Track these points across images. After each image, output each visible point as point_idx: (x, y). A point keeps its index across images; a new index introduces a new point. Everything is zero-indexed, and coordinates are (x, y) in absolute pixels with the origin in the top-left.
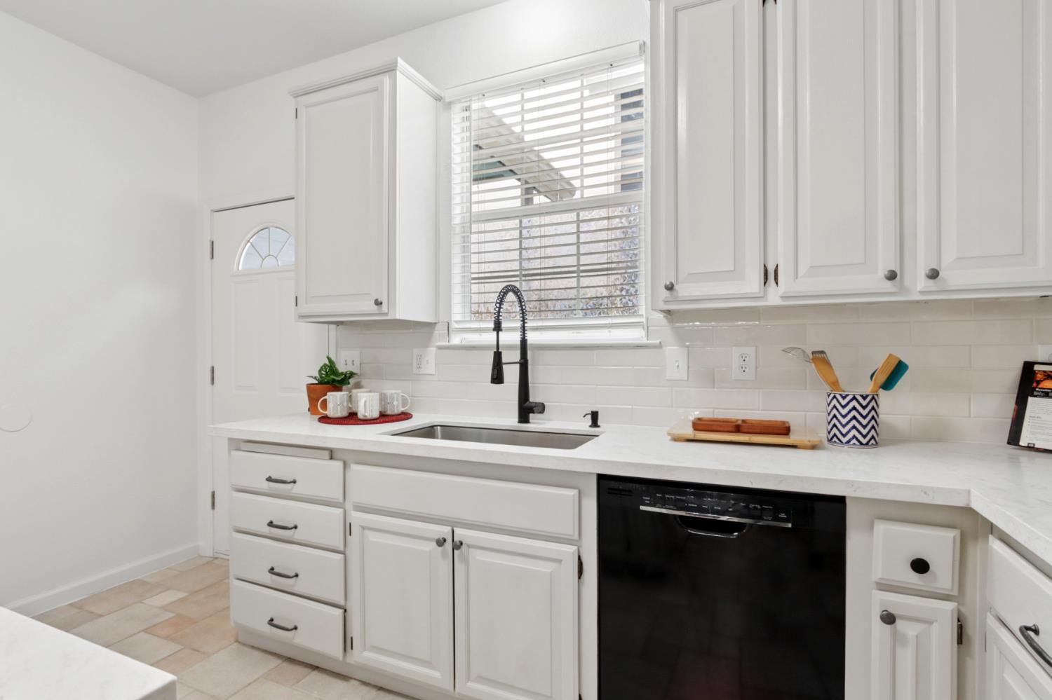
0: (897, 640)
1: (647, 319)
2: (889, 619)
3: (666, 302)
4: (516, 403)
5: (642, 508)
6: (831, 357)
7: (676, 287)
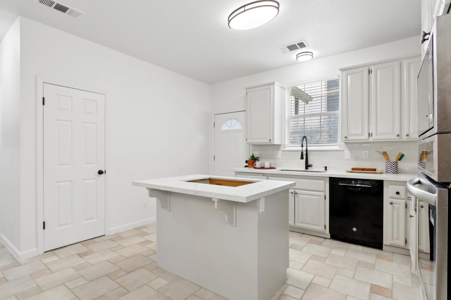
0: (393, 208)
1: (340, 144)
2: (391, 203)
3: (345, 141)
4: (305, 165)
5: (340, 184)
6: (388, 153)
7: (347, 137)
